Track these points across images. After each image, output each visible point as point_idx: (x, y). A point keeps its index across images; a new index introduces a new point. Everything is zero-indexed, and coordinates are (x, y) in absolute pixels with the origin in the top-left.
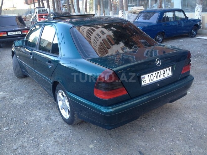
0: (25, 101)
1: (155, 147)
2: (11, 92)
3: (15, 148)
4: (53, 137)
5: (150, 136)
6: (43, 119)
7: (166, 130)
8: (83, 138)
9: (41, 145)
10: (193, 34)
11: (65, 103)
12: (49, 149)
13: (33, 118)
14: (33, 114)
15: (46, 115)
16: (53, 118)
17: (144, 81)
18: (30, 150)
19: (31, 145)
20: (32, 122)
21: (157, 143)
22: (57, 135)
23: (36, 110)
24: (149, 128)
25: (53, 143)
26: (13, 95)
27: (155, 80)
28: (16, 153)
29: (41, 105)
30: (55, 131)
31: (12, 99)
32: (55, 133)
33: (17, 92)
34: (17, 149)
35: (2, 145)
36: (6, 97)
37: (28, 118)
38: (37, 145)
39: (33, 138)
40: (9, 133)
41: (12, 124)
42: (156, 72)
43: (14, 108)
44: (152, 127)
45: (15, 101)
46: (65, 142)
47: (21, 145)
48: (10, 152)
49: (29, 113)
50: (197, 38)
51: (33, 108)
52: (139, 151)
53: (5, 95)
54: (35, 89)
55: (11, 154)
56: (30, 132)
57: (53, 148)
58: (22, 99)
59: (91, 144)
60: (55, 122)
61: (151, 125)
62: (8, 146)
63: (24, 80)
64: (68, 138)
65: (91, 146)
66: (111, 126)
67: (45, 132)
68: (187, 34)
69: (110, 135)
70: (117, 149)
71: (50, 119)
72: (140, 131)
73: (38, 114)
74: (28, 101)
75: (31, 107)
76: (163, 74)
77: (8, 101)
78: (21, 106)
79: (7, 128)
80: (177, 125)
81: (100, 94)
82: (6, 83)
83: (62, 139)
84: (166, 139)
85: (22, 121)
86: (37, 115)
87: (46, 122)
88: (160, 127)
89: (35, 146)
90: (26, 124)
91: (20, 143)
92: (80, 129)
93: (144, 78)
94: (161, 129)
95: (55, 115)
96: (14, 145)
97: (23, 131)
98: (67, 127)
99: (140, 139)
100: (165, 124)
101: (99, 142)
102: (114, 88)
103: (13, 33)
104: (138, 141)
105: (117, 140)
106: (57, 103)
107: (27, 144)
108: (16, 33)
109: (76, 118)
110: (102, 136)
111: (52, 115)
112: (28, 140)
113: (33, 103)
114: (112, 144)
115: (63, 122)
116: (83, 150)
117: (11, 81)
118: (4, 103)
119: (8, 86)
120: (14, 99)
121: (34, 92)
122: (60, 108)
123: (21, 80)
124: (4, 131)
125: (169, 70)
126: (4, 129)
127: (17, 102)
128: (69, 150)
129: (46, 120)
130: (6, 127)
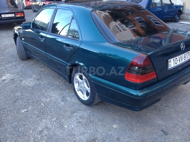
0: (36, 82)
1: (175, 125)
2: (18, 73)
3: (41, 129)
4: (74, 118)
5: (167, 116)
6: (59, 100)
7: (180, 109)
8: (104, 119)
9: (66, 127)
10: (176, 19)
11: (84, 85)
12: (74, 130)
13: (49, 99)
14: (48, 95)
15: (61, 96)
16: (68, 99)
17: (170, 65)
18: (56, 131)
19: (55, 127)
20: (49, 104)
21: (176, 122)
22: (78, 116)
23: (50, 92)
24: (163, 107)
25: (76, 124)
26: (21, 77)
27: (178, 63)
28: (43, 135)
29: (53, 86)
30: (74, 112)
31: (21, 81)
32: (75, 114)
33: (24, 73)
34: (42, 131)
35: (26, 127)
36: (15, 79)
37: (44, 99)
38: (62, 126)
39: (55, 119)
40: (30, 115)
41: (29, 105)
42: (180, 56)
43: (26, 90)
44: (166, 107)
45: (25, 83)
46: (88, 123)
47: (45, 127)
48: (36, 133)
49: (43, 94)
50: (180, 22)
51: (46, 89)
52: (162, 130)
53: (13, 77)
54: (41, 71)
55: (38, 136)
56: (50, 113)
57: (78, 129)
58: (31, 81)
59: (113, 124)
60: (72, 103)
61: (165, 105)
62: (33, 128)
63: (27, 62)
64: (90, 118)
65: (115, 126)
66: (139, 108)
67: (66, 113)
68: (171, 19)
69: (129, 115)
70: (140, 129)
71: (66, 100)
72: (156, 111)
73: (52, 95)
74: (38, 82)
75: (44, 88)
76: (184, 57)
77: (17, 83)
78: (33, 88)
79: (26, 110)
80: (188, 104)
81: (132, 78)
82: (10, 65)
83: (83, 119)
84: (182, 118)
85: (38, 103)
86: (53, 97)
87: (63, 103)
88: (173, 107)
89: (60, 127)
90: (44, 106)
91: (44, 124)
92: (98, 110)
93: (171, 62)
94: (174, 109)
95: (70, 96)
96: (38, 126)
97: (43, 113)
98: (85, 108)
99: (158, 118)
100: (177, 104)
101: (121, 122)
102: (147, 72)
103: (7, 16)
104: (157, 120)
105: (137, 120)
106: (73, 85)
107: (52, 126)
108: (10, 15)
109: (96, 100)
110: (122, 116)
111: (67, 96)
112: (51, 122)
113: (44, 84)
114: (134, 123)
115: (80, 103)
116: (108, 130)
117: (14, 63)
118: (14, 85)
119: (13, 68)
120: (24, 81)
121: (41, 74)
122: (76, 90)
123: (24, 62)
124: (24, 113)
125: (188, 54)
126: (23, 111)
127: (27, 83)
128: (95, 130)
129: (62, 101)
130: (24, 109)
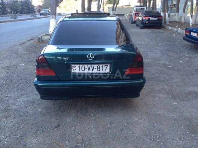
27: (87, 71)
42: (89, 65)
52: (58, 124)
65: (39, 110)
76: (97, 68)
80: (114, 120)
93: (75, 68)
101: (47, 110)
110: (54, 107)
125: (106, 67)
